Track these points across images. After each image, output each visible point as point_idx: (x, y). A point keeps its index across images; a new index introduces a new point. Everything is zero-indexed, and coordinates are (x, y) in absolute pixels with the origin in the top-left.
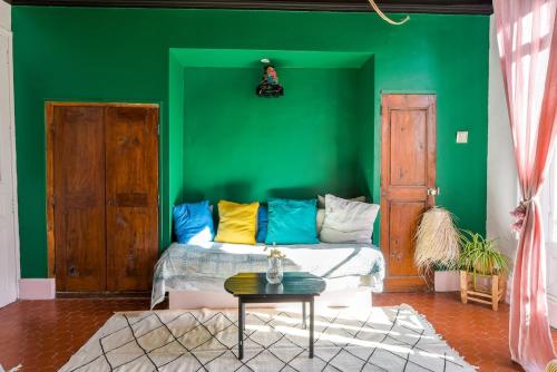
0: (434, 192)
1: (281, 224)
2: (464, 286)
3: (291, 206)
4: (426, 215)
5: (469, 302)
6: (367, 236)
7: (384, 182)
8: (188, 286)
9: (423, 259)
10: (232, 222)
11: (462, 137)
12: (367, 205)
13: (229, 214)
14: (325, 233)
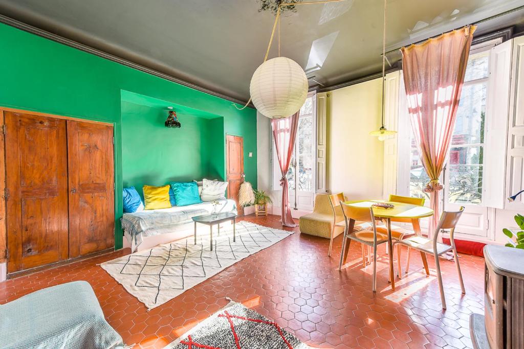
0: (244, 176)
1: (183, 195)
2: (256, 210)
3: (186, 186)
4: (242, 185)
5: (258, 215)
6: (223, 196)
7: (228, 172)
8: (155, 233)
9: (244, 202)
10: (157, 197)
11: (251, 155)
12: (223, 182)
13: (153, 193)
14: (204, 197)
